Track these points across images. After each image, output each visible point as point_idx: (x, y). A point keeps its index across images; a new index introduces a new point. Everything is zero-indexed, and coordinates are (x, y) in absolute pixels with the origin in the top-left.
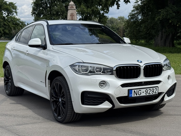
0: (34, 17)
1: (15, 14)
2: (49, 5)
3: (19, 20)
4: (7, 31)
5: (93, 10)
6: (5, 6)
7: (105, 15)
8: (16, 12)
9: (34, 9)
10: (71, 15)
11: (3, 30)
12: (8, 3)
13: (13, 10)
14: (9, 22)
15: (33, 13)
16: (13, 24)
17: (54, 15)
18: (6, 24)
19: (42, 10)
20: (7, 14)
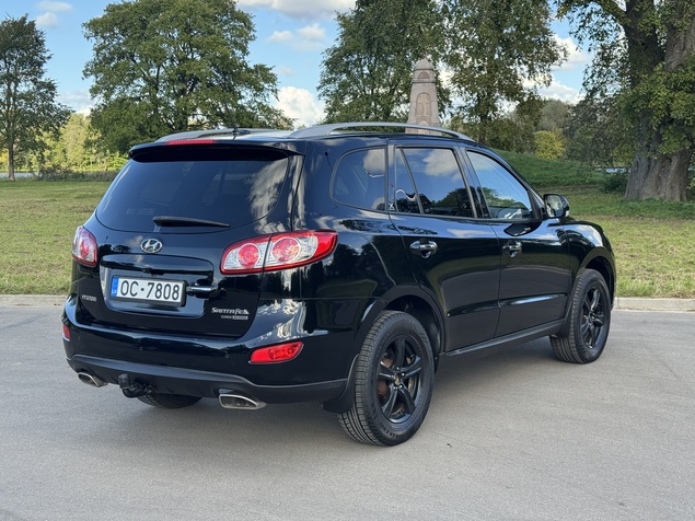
13: (266, 86)
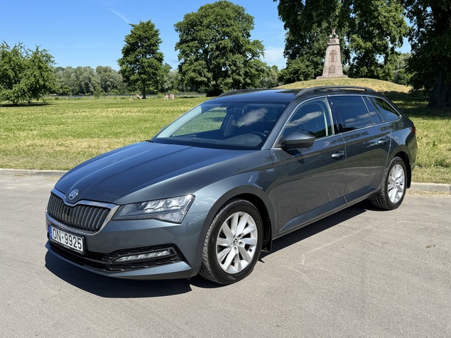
0: (286, 59)
1: (261, 56)
2: (308, 41)
3: (264, 64)
4: (249, 81)
5: (374, 45)
6: (248, 46)
7: (395, 50)
12: (252, 41)
13: (259, 51)
14: (252, 68)
18: (248, 70)
19: (298, 48)
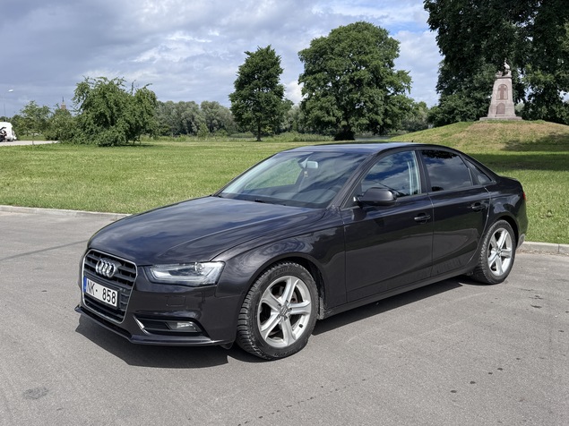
3: (410, 101)
5: (558, 78)
6: (390, 78)
8: (409, 88)
9: (441, 81)
10: (499, 89)
11: (383, 120)
12: (395, 72)
13: (404, 85)
14: (394, 105)
15: (439, 87)
16: (401, 108)
17: (476, 89)
18: (388, 109)
19: (455, 81)
20: (392, 92)
